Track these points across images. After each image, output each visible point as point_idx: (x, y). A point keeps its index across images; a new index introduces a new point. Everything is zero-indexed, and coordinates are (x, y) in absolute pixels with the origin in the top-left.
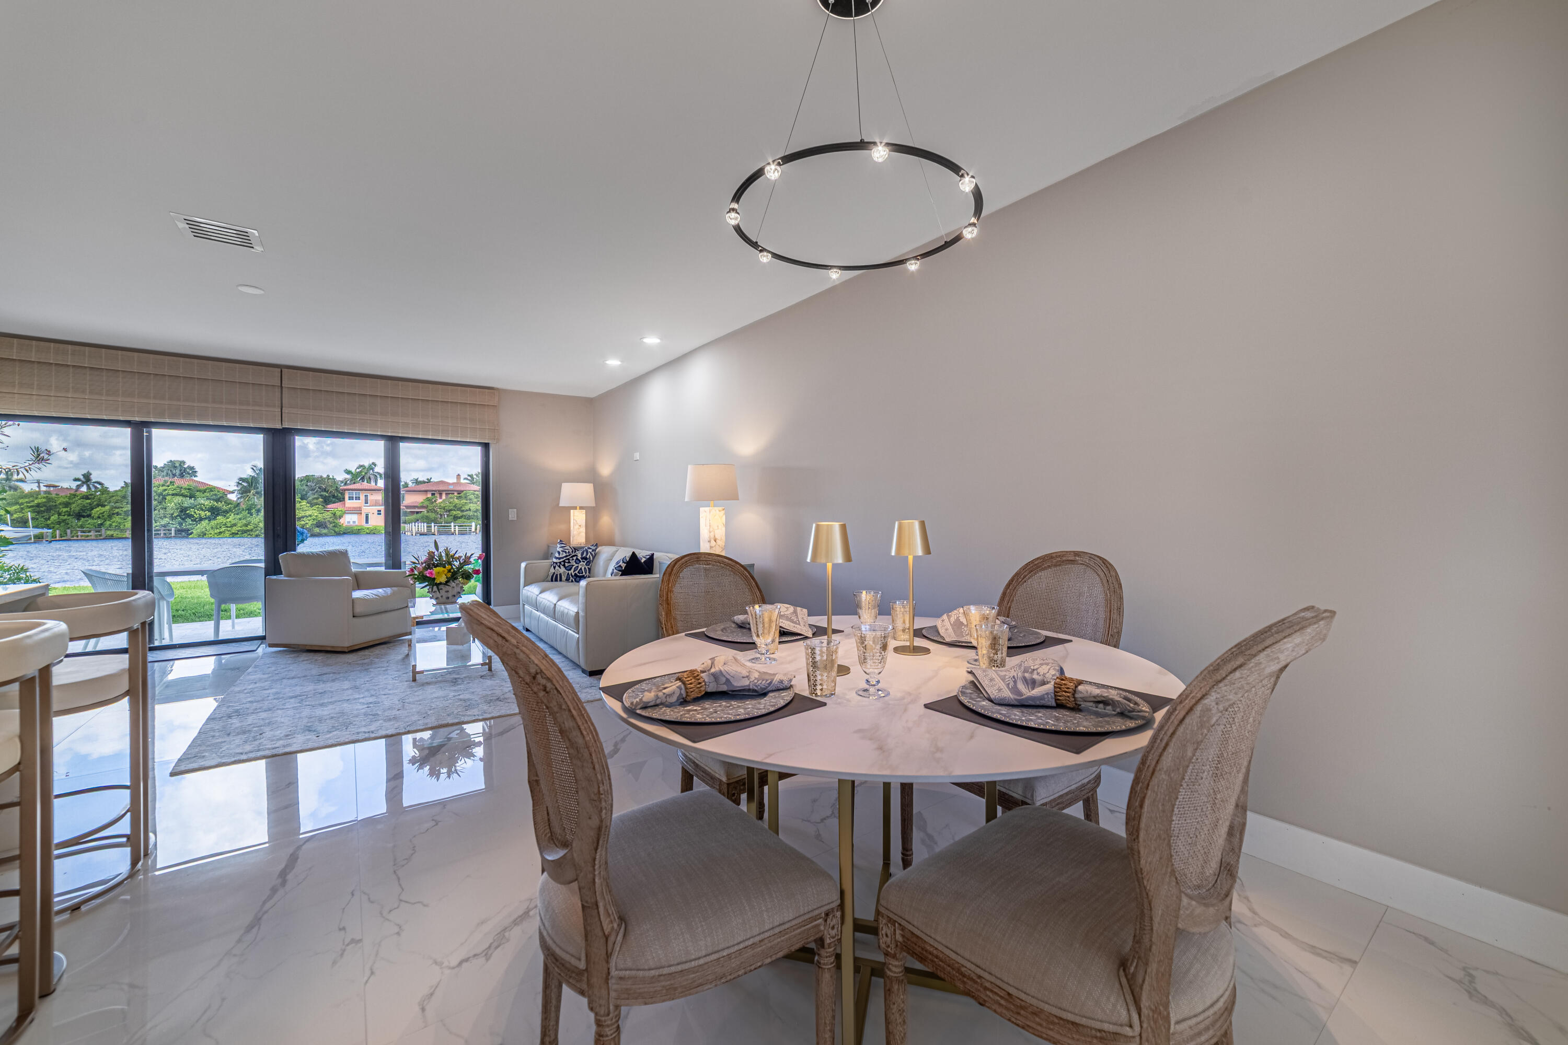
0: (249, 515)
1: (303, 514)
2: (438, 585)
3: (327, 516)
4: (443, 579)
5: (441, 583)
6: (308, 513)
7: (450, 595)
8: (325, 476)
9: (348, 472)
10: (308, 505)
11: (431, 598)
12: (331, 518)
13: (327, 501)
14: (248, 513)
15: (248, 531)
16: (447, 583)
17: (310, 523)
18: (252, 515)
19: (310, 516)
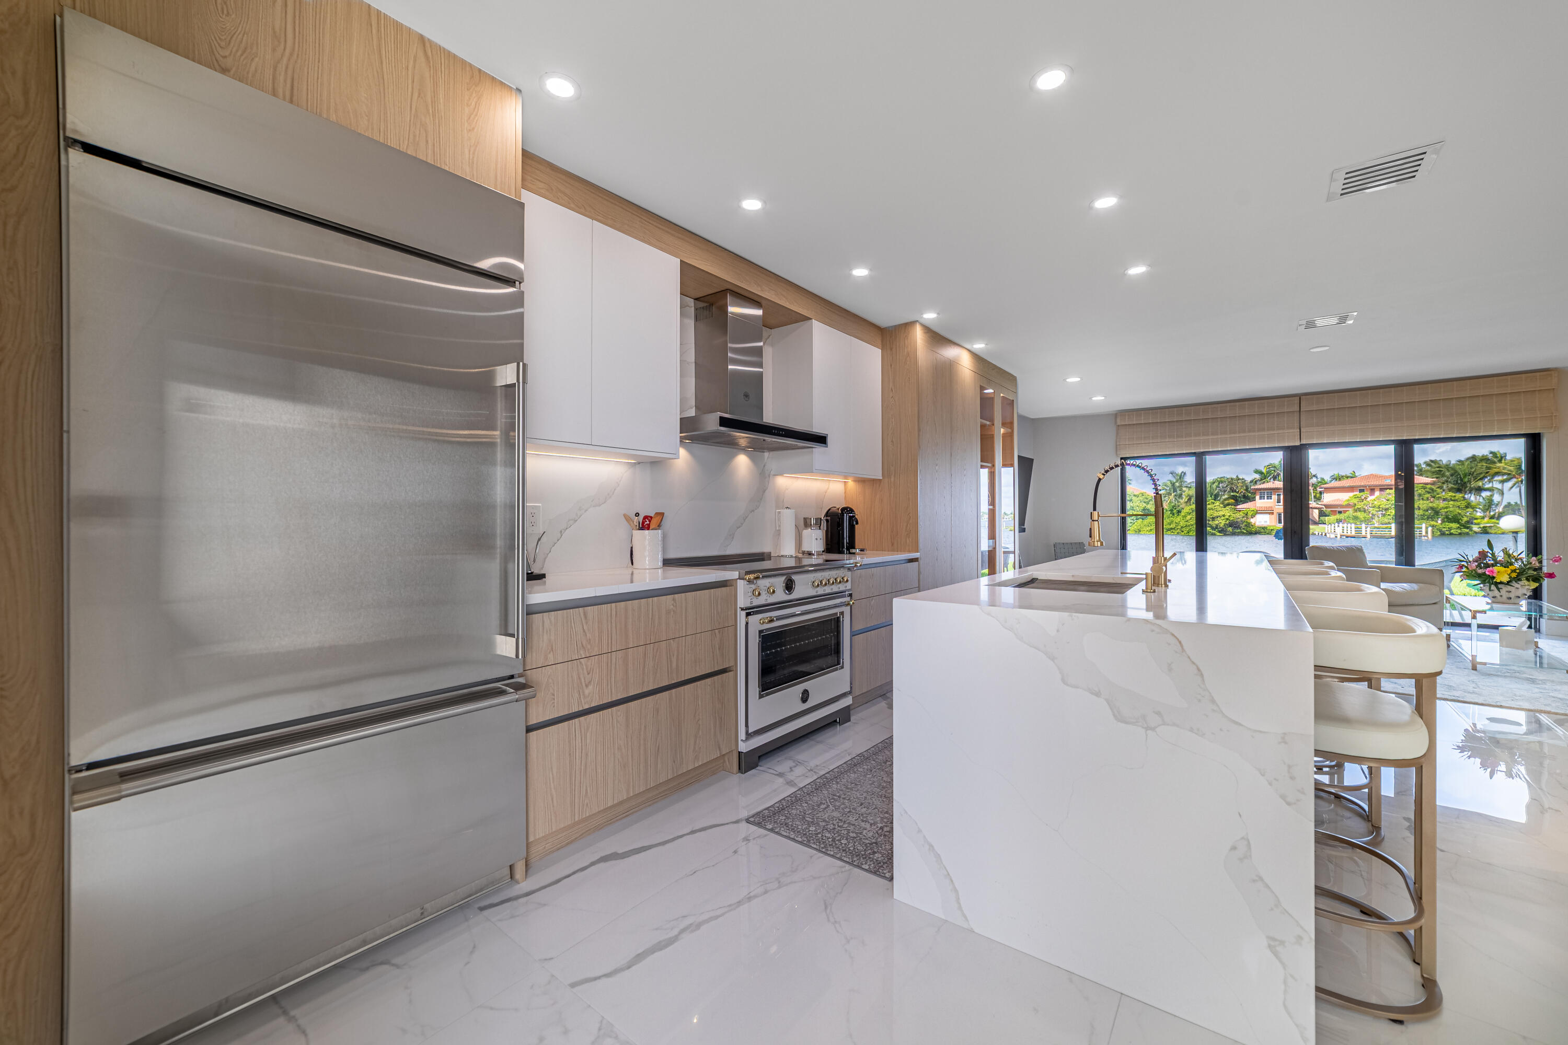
0: (1171, 515)
1: (1216, 514)
2: (1496, 584)
3: (1239, 516)
4: (1505, 578)
5: (1501, 583)
6: (1221, 513)
7: (1512, 595)
8: (1235, 477)
9: (1257, 472)
10: (1221, 505)
11: (1484, 596)
12: (1243, 517)
13: (1237, 500)
14: (1171, 513)
15: (1172, 529)
16: (1508, 583)
17: (1223, 522)
18: (1173, 514)
19: (1224, 516)
